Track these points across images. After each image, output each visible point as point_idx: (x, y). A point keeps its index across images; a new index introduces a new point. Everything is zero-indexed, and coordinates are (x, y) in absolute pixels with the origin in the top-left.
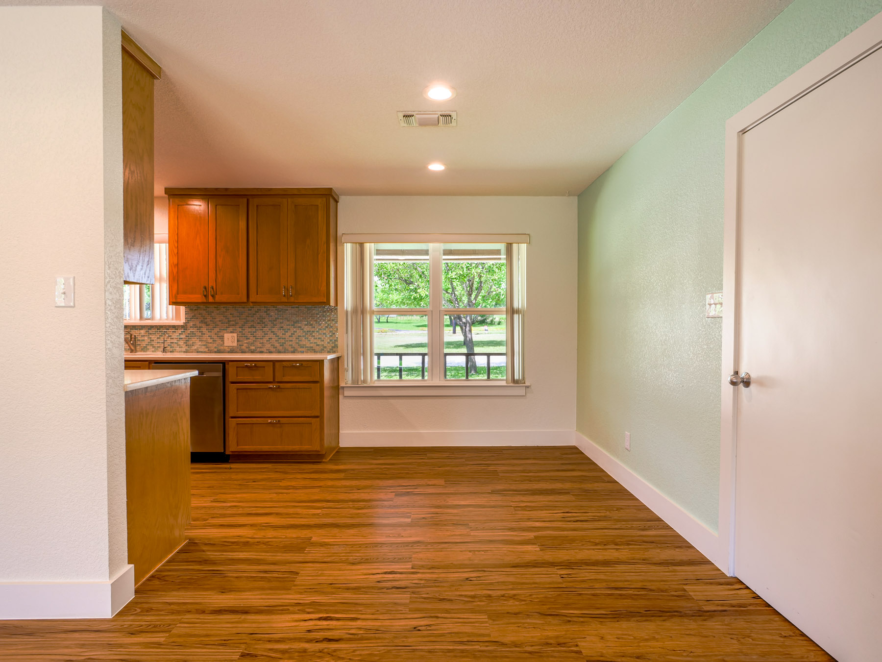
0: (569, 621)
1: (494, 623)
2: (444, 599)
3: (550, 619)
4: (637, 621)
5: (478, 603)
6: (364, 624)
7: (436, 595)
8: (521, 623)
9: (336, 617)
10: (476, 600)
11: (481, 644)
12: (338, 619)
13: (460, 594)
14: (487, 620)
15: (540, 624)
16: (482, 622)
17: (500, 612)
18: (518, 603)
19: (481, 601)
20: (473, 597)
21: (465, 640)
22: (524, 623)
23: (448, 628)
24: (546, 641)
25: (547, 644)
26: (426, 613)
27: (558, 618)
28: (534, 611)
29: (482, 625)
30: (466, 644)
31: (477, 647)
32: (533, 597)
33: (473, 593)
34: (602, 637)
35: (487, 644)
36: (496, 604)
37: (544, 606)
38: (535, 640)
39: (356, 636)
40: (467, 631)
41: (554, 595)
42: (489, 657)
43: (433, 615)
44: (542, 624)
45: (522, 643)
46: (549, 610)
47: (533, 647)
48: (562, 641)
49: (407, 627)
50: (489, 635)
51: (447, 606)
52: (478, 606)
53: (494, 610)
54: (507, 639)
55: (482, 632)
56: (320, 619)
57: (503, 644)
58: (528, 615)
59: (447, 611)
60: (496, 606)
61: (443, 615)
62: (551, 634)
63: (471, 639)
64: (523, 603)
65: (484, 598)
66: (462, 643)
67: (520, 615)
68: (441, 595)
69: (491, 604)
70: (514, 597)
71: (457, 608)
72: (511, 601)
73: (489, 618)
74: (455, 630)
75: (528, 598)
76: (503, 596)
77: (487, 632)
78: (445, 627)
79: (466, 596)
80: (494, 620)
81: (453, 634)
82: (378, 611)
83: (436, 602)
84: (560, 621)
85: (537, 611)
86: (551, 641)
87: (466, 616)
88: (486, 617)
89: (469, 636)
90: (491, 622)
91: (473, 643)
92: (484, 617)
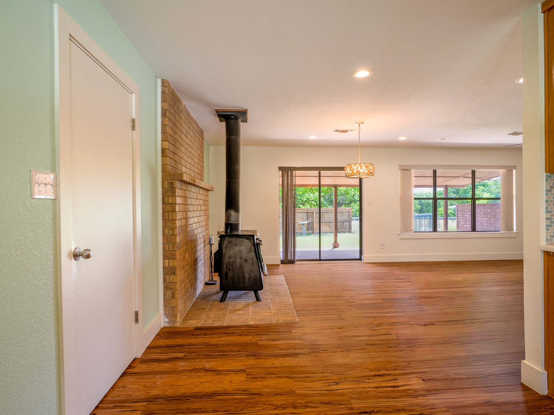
0: (244, 391)
1: (291, 388)
2: (327, 404)
3: (256, 392)
4: (201, 392)
5: (302, 401)
6: (369, 385)
7: (334, 407)
8: (275, 389)
9: (389, 388)
10: (304, 404)
11: (298, 377)
12: (387, 387)
13: (316, 409)
14: (295, 390)
15: (263, 389)
16: (298, 388)
17: (287, 395)
18: (274, 402)
19: (300, 403)
20: (306, 407)
21: (307, 379)
22: (273, 389)
23: (318, 384)
24: (263, 380)
25: (262, 378)
26: (335, 393)
27: (250, 393)
28: (265, 396)
29: (298, 387)
30: (306, 376)
31: (300, 375)
32: (262, 408)
33: (307, 410)
34: (230, 382)
35: (295, 377)
36: (289, 401)
37: (257, 400)
38: (268, 380)
39: (367, 378)
40: (307, 383)
41: (246, 409)
42: (294, 372)
43: (330, 392)
44: (262, 389)
45: (276, 378)
46: (254, 397)
47: (270, 376)
48: (255, 380)
49: (342, 384)
50: (294, 381)
51: (324, 399)
52: (302, 399)
53: (291, 396)
54: (284, 380)
55: (298, 383)
56: (398, 387)
57: (286, 377)
58: (269, 394)
59: (322, 395)
60: (289, 400)
61: (324, 392)
62: (259, 383)
63: (304, 379)
64: (270, 403)
65: (298, 406)
66: (308, 377)
67: (274, 393)
68: (330, 407)
69: (293, 401)
70: (276, 407)
71: (316, 397)
72: (279, 404)
73: (294, 392)
74: (314, 383)
75: (266, 407)
76: (284, 408)
77: (295, 383)
78: (320, 385)
79: (312, 407)
80: (291, 390)
81: (314, 381)
82: (367, 393)
83: (332, 401)
84: (250, 390)
85: (262, 396)
86: (261, 379)
87: (309, 392)
88: (296, 392)
89: (305, 380)
90: (293, 389)
91: (302, 377)
92: (298, 392)
